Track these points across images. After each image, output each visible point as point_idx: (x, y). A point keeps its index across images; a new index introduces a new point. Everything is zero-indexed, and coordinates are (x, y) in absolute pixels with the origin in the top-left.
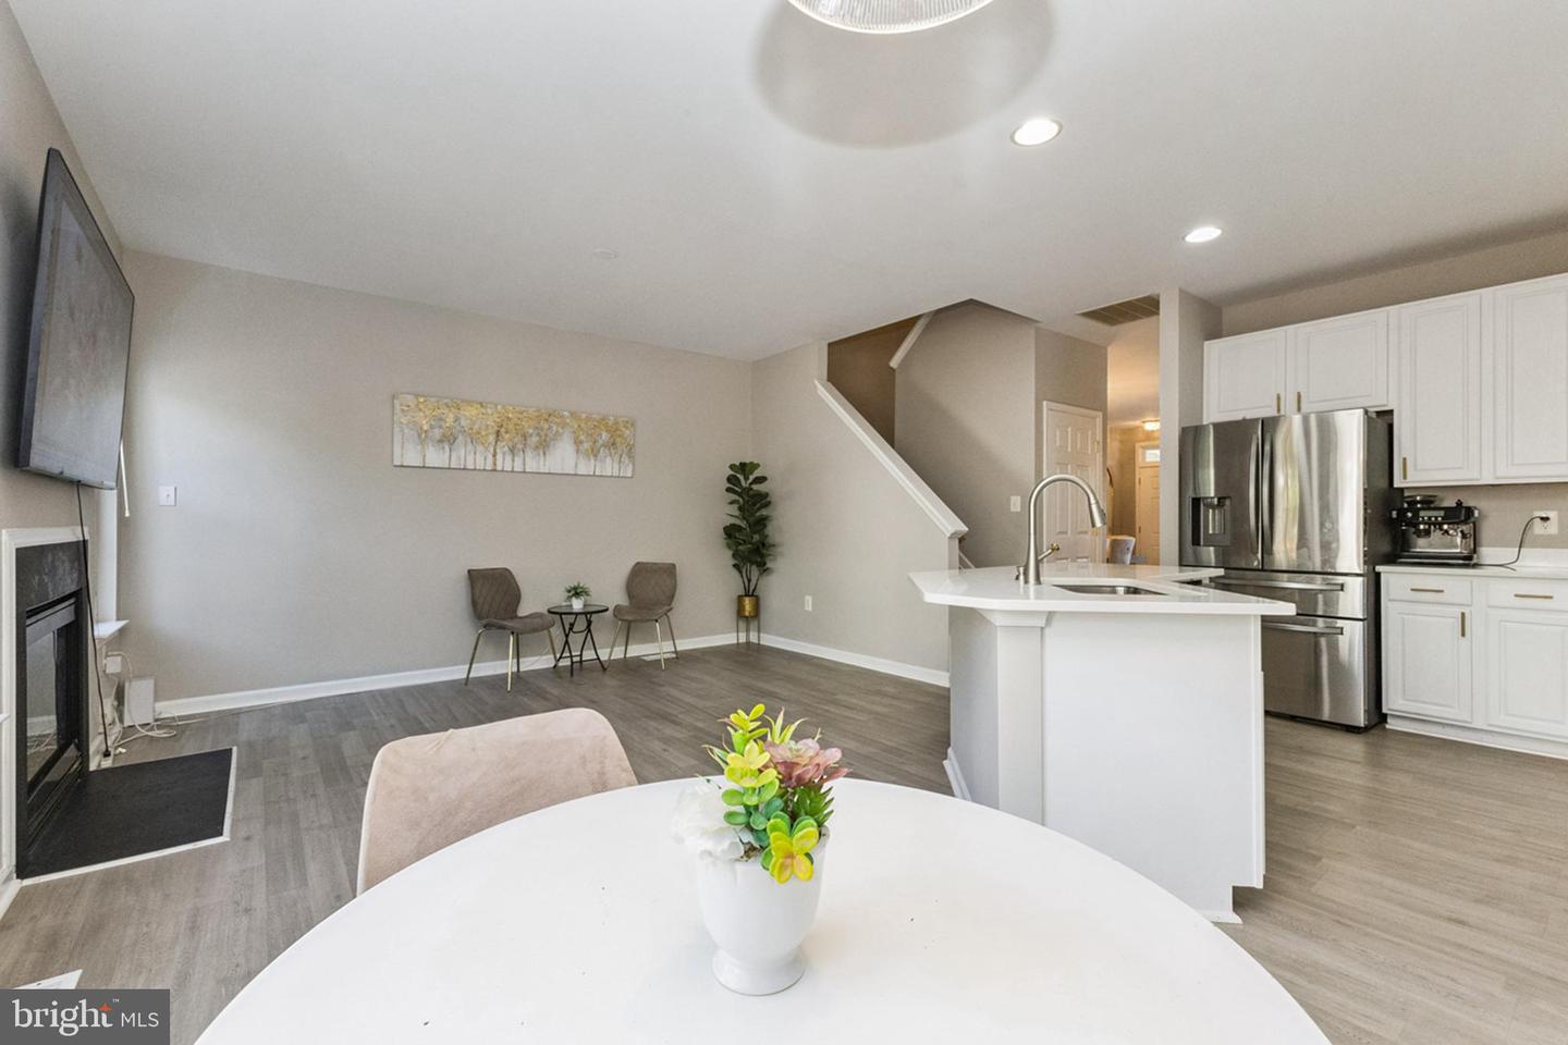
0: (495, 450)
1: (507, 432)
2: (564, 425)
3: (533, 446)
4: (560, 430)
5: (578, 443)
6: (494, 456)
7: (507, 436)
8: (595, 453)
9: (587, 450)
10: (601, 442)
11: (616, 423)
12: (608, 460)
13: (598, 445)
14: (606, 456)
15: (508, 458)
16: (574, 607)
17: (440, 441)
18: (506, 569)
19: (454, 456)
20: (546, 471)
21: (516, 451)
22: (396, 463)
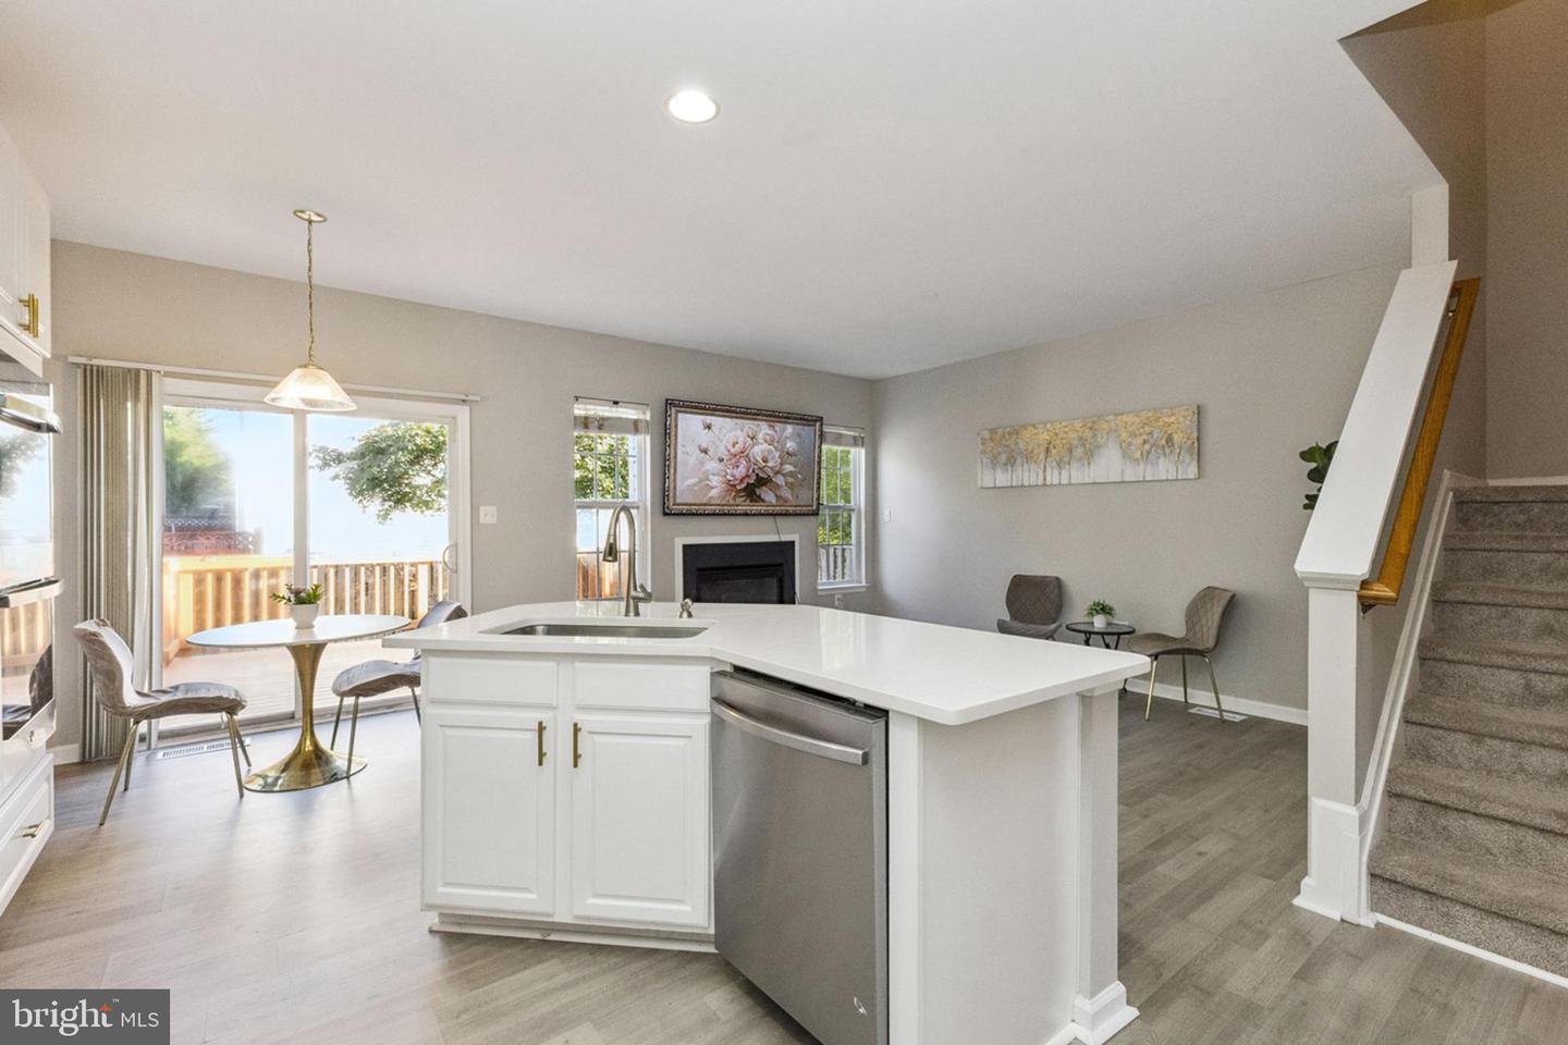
0: (1045, 466)
1: (1055, 448)
2: (1109, 431)
3: (1078, 457)
4: (1105, 437)
6: (1045, 471)
7: (1055, 451)
9: (1135, 453)
11: (1172, 414)
12: (1162, 461)
14: (1158, 458)
15: (1056, 472)
16: (1095, 624)
17: (1006, 464)
18: (1057, 579)
19: (1014, 478)
20: (1091, 481)
21: (1062, 465)
22: (979, 486)
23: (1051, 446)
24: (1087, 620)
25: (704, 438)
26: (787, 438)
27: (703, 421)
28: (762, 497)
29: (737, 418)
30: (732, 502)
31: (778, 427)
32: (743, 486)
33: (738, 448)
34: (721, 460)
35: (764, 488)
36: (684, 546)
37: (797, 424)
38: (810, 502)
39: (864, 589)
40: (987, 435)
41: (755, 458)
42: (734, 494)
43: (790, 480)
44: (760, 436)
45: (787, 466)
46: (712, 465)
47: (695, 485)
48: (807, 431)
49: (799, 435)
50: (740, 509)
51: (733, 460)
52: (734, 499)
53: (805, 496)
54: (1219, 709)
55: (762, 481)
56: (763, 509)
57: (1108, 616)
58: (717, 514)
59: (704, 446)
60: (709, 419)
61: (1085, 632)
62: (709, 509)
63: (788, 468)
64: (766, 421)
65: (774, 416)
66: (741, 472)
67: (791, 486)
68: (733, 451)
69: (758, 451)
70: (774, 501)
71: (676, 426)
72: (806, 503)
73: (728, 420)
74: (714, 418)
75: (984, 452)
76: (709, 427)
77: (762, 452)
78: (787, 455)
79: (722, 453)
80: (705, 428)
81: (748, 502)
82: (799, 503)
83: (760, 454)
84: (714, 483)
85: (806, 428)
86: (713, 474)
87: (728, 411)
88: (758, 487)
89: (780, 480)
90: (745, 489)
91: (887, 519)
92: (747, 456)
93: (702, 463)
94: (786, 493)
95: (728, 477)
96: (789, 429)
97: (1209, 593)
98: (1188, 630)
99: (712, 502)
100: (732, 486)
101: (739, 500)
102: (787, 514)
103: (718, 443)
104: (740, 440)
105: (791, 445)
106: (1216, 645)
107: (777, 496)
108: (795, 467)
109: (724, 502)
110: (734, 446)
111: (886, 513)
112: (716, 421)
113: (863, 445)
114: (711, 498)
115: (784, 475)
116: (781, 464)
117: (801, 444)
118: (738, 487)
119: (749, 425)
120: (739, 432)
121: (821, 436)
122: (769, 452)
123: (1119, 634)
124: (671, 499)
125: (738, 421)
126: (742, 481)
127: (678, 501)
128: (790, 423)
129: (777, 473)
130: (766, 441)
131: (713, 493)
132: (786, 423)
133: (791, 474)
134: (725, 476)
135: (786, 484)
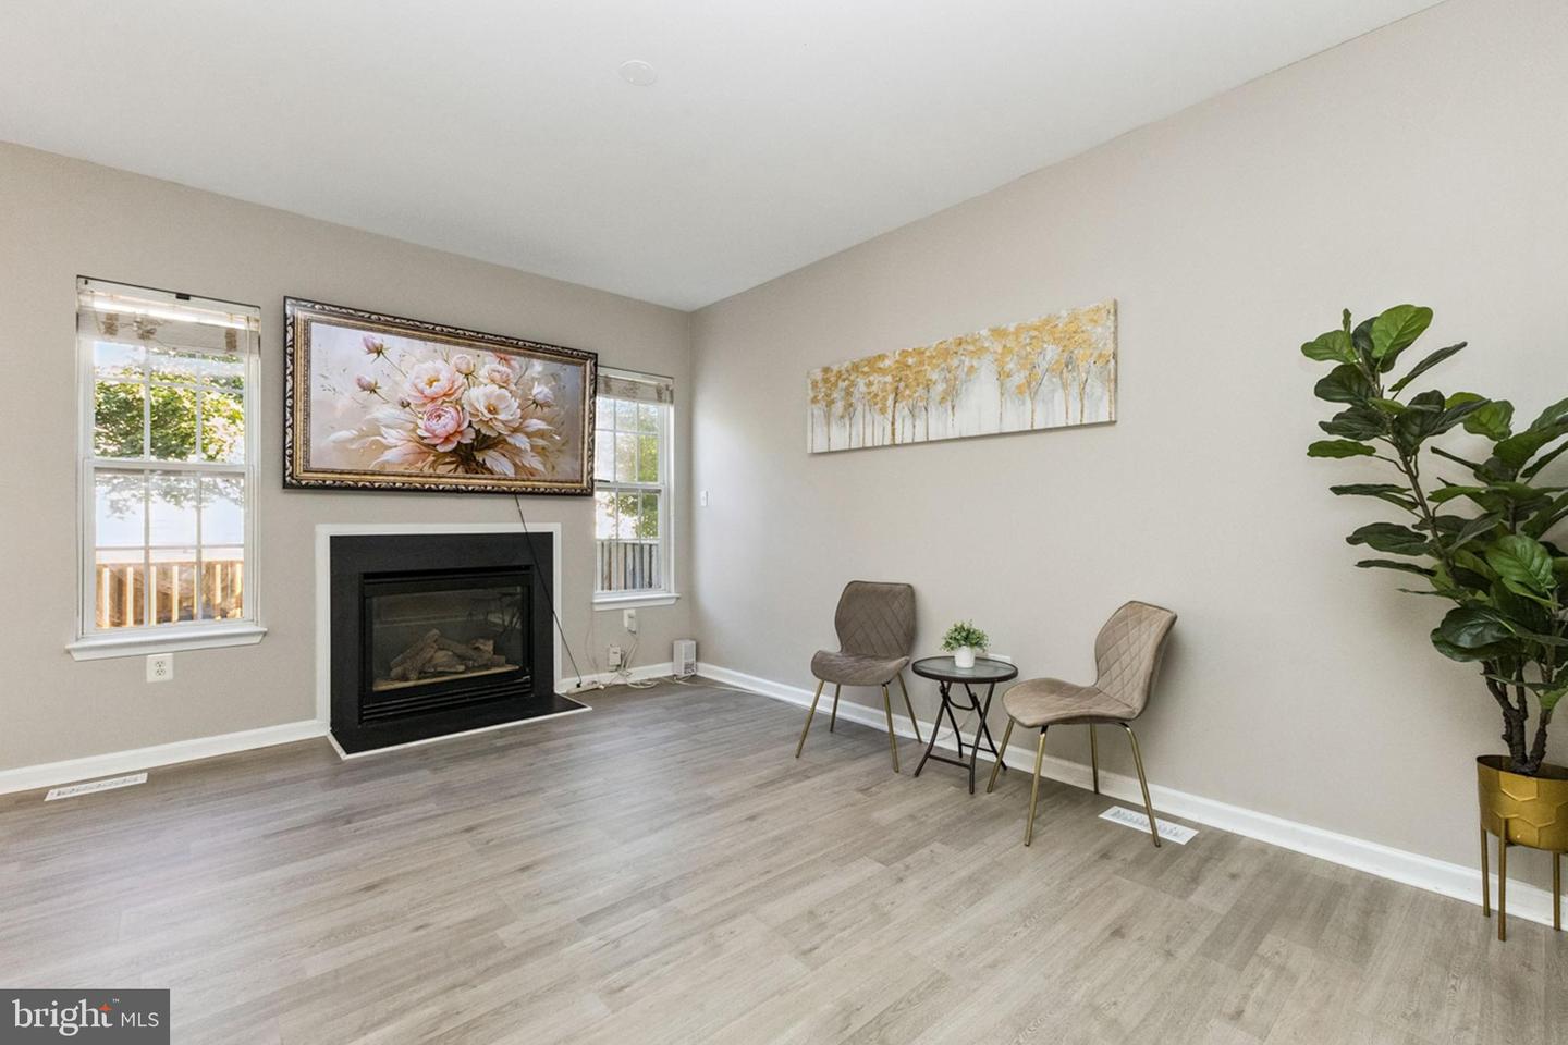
0: (893, 417)
1: (907, 386)
2: (980, 351)
3: (938, 399)
4: (975, 363)
5: (1003, 375)
6: (893, 424)
7: (907, 392)
8: (1030, 388)
9: (1019, 387)
10: (1044, 365)
11: (1074, 318)
12: (1059, 395)
13: (1039, 371)
14: (1053, 391)
15: (908, 423)
16: (958, 663)
17: (842, 417)
18: (909, 586)
19: (853, 434)
20: (957, 435)
21: (916, 412)
22: (809, 451)
23: (902, 384)
24: (945, 653)
25: (370, 368)
26: (533, 379)
27: (364, 340)
28: (488, 465)
29: (435, 340)
30: (427, 471)
31: (517, 362)
32: (451, 447)
33: (437, 388)
34: (405, 405)
35: (491, 452)
36: (333, 539)
37: (550, 360)
38: (578, 478)
39: (672, 602)
40: (818, 375)
41: (472, 405)
42: (432, 458)
43: (541, 442)
44: (483, 373)
45: (534, 421)
46: (384, 412)
47: (352, 440)
48: (569, 373)
49: (555, 376)
50: (445, 483)
51: (429, 407)
52: (433, 465)
53: (566, 467)
54: (1147, 810)
55: (484, 442)
56: (489, 484)
57: (977, 649)
58: (399, 489)
59: (369, 379)
60: (378, 338)
61: (941, 678)
62: (380, 480)
63: (536, 424)
64: (494, 350)
65: (506, 345)
66: (447, 423)
67: (541, 452)
68: (428, 391)
69: (478, 396)
70: (511, 473)
71: (308, 343)
72: (571, 478)
73: (417, 342)
74: (386, 337)
75: (814, 400)
76: (379, 351)
77: (488, 397)
78: (533, 406)
79: (406, 391)
80: (370, 351)
81: (460, 472)
82: (555, 478)
83: (482, 400)
84: (391, 440)
85: (565, 366)
86: (387, 426)
87: (417, 329)
88: (479, 450)
89: (521, 441)
90: (453, 452)
91: (703, 503)
92: (458, 401)
93: (365, 408)
94: (534, 462)
95: (421, 432)
96: (538, 366)
97: (1134, 611)
98: (1099, 677)
99: (388, 470)
100: (428, 446)
101: (441, 470)
102: (535, 494)
103: (399, 377)
104: (444, 376)
105: (540, 391)
106: (1144, 709)
107: (515, 465)
108: (549, 423)
109: (413, 471)
110: (430, 384)
111: (703, 494)
112: (394, 343)
113: (672, 402)
114: (387, 462)
115: (529, 435)
116: (524, 418)
117: (558, 390)
118: (441, 449)
119: (461, 356)
120: (440, 364)
121: (595, 381)
122: (500, 398)
123: (992, 681)
124: (299, 462)
125: (438, 346)
126: (447, 439)
127: (314, 465)
128: (539, 358)
129: (515, 431)
130: (493, 381)
131: (389, 455)
132: (530, 356)
133: (541, 434)
134: (414, 430)
135: (533, 448)
